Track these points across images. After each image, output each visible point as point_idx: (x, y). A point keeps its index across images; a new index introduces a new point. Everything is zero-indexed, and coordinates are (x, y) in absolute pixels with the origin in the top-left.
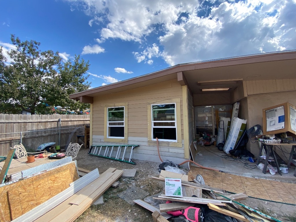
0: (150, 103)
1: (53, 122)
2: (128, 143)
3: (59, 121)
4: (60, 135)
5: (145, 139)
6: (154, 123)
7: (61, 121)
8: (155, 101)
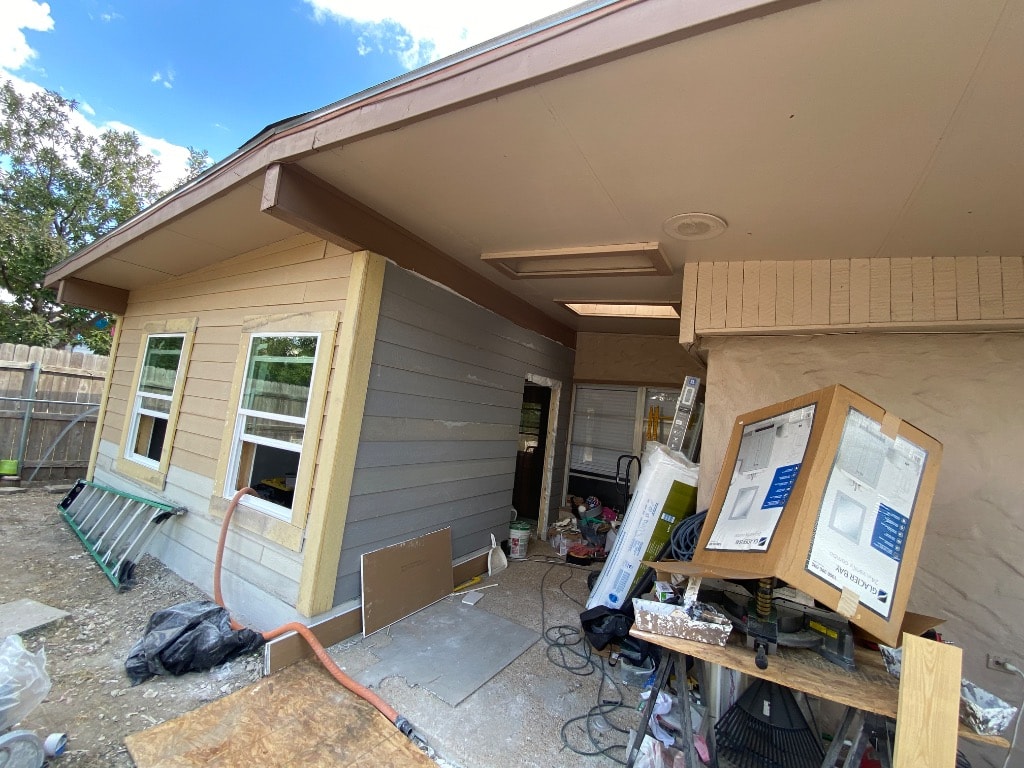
0: (251, 324)
1: (8, 373)
2: (166, 493)
3: (32, 369)
4: (28, 424)
5: (207, 486)
6: (248, 417)
7: (42, 372)
8: (264, 320)
